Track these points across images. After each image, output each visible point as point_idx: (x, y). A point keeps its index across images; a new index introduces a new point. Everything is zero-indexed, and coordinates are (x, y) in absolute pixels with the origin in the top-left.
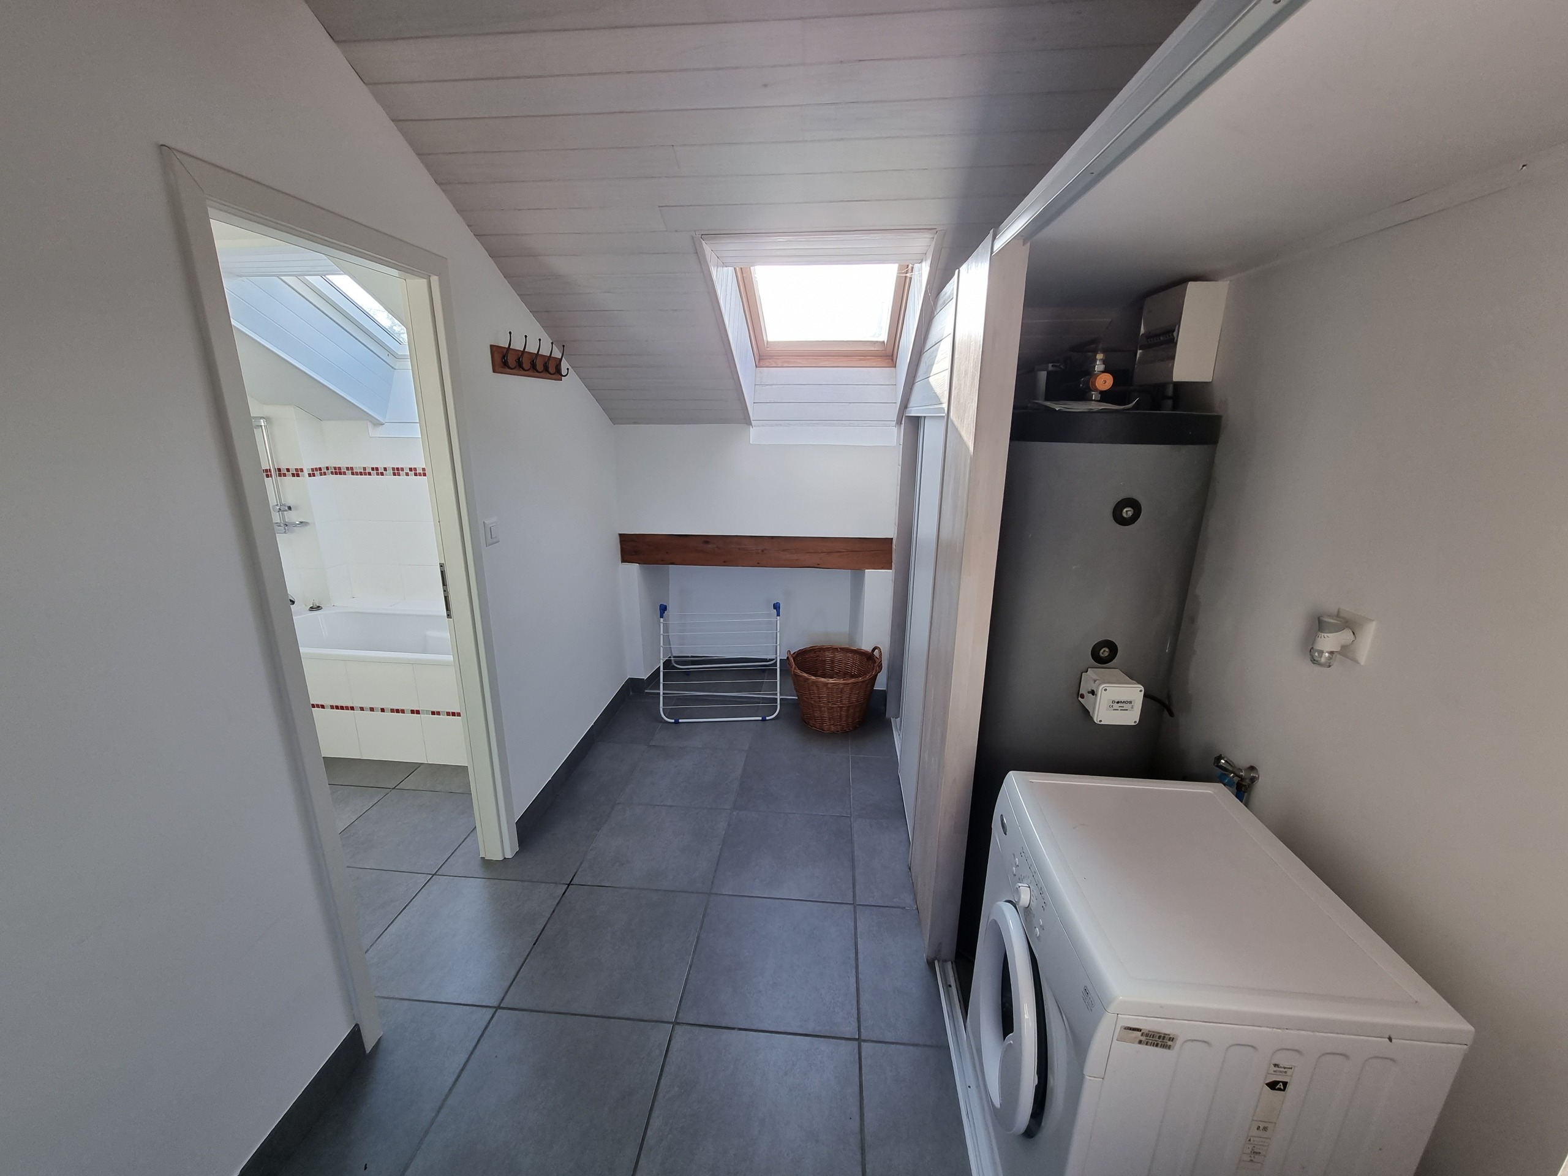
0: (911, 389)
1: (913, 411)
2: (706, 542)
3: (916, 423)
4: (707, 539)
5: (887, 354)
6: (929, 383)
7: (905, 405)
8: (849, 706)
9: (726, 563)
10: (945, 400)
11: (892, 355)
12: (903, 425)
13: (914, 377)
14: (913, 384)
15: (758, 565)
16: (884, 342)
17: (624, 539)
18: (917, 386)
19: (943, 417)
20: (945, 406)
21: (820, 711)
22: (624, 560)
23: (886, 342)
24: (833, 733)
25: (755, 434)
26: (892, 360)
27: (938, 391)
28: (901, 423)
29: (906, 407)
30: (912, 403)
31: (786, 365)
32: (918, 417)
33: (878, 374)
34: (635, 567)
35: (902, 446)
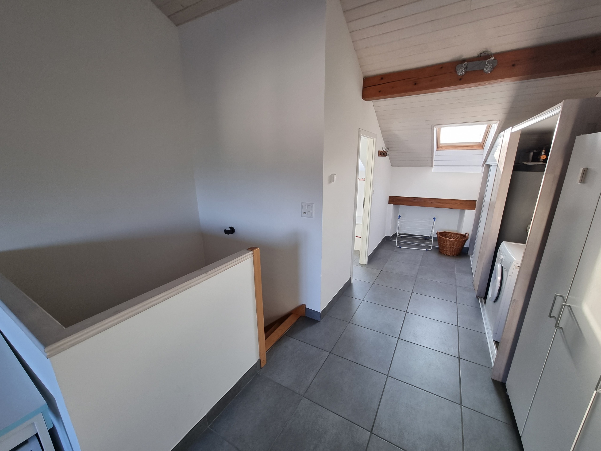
0: (488, 156)
1: (488, 163)
2: (414, 199)
3: (489, 166)
4: (414, 198)
5: (481, 146)
6: (494, 156)
7: (485, 161)
8: (456, 248)
9: (419, 205)
10: (497, 161)
11: (483, 146)
12: (484, 167)
13: (490, 153)
14: (489, 155)
15: (430, 206)
16: (480, 142)
17: (390, 197)
18: (490, 156)
19: (496, 165)
20: (497, 163)
21: (446, 248)
22: (389, 203)
23: (481, 142)
24: (449, 256)
25: (433, 169)
26: (483, 147)
27: (496, 159)
28: (484, 166)
29: (486, 161)
30: (488, 161)
31: (446, 150)
32: (490, 165)
33: (478, 151)
34: (392, 206)
35: (483, 173)
